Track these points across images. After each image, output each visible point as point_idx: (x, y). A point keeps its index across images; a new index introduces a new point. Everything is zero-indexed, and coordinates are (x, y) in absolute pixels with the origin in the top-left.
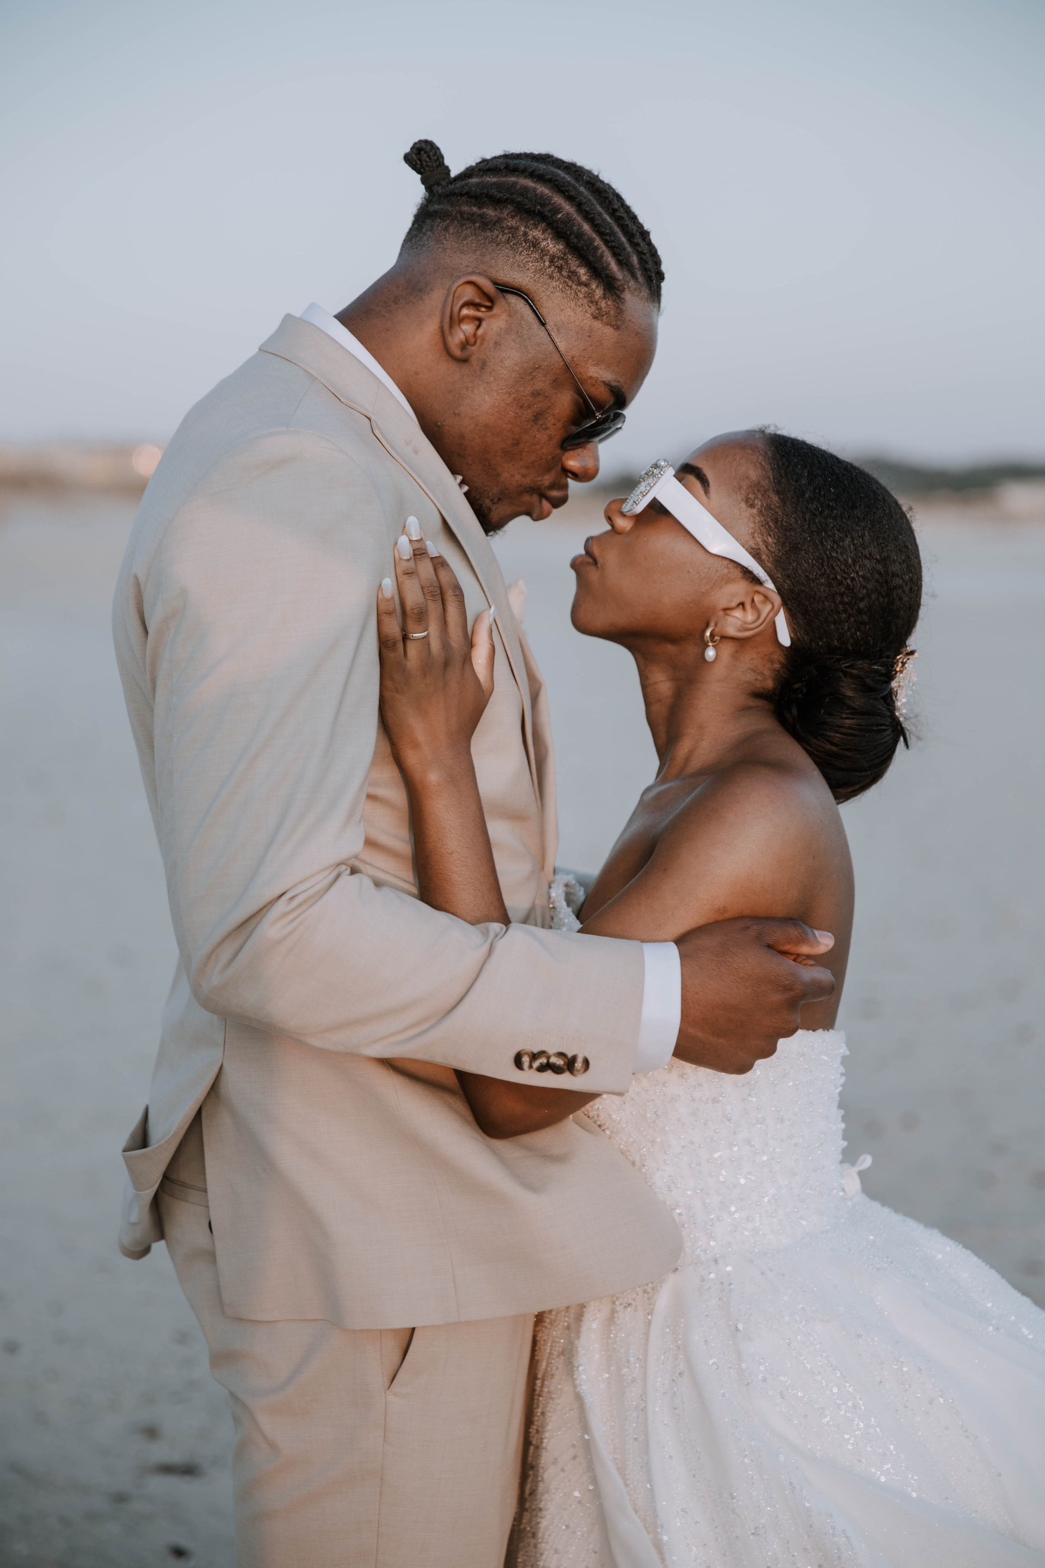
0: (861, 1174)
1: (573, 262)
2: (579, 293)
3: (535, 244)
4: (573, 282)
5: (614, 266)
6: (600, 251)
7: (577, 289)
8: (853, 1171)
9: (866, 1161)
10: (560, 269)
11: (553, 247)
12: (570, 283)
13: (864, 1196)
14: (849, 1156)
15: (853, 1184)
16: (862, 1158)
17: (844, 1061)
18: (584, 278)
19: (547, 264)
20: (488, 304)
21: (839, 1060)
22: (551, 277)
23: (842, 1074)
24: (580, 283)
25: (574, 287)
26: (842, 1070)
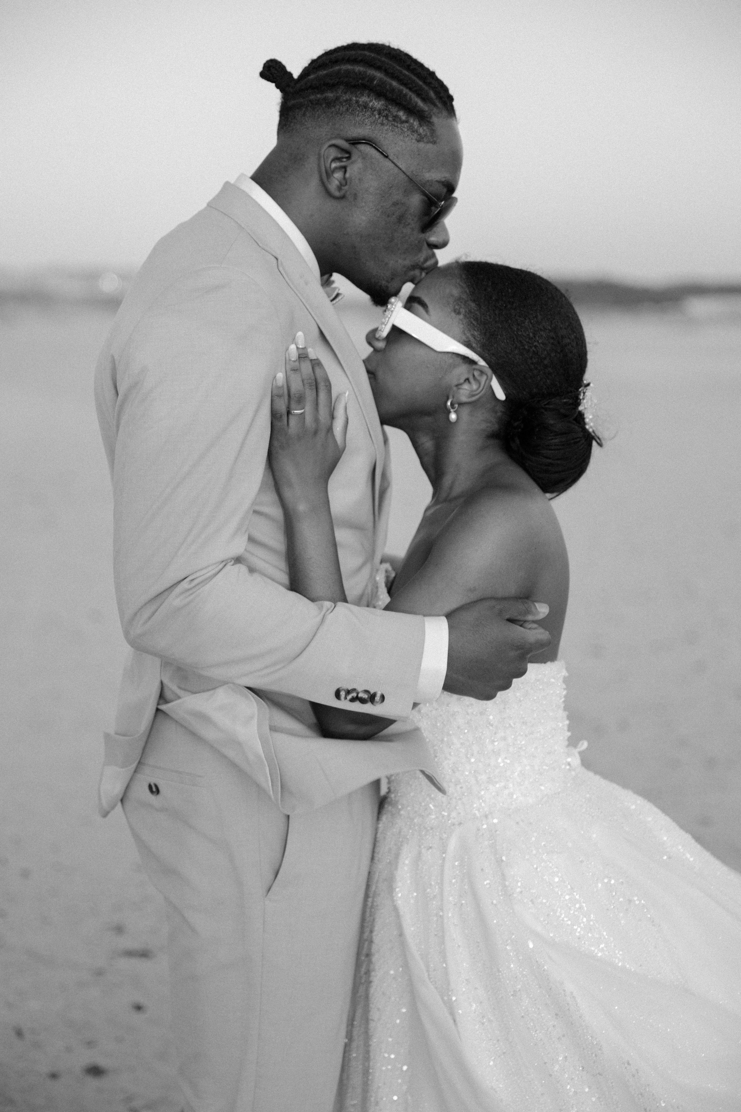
0: (580, 753)
1: (394, 110)
2: (403, 129)
3: (365, 106)
4: (397, 123)
5: (420, 103)
6: (408, 97)
7: (401, 126)
8: (576, 752)
9: (584, 745)
10: (386, 117)
11: (378, 104)
12: (396, 124)
13: (583, 768)
14: (572, 742)
15: (575, 761)
16: (581, 742)
17: (566, 680)
18: (404, 118)
19: (377, 116)
20: (347, 155)
21: (561, 680)
22: (382, 124)
23: (564, 689)
24: (403, 122)
25: (399, 125)
26: (564, 686)
